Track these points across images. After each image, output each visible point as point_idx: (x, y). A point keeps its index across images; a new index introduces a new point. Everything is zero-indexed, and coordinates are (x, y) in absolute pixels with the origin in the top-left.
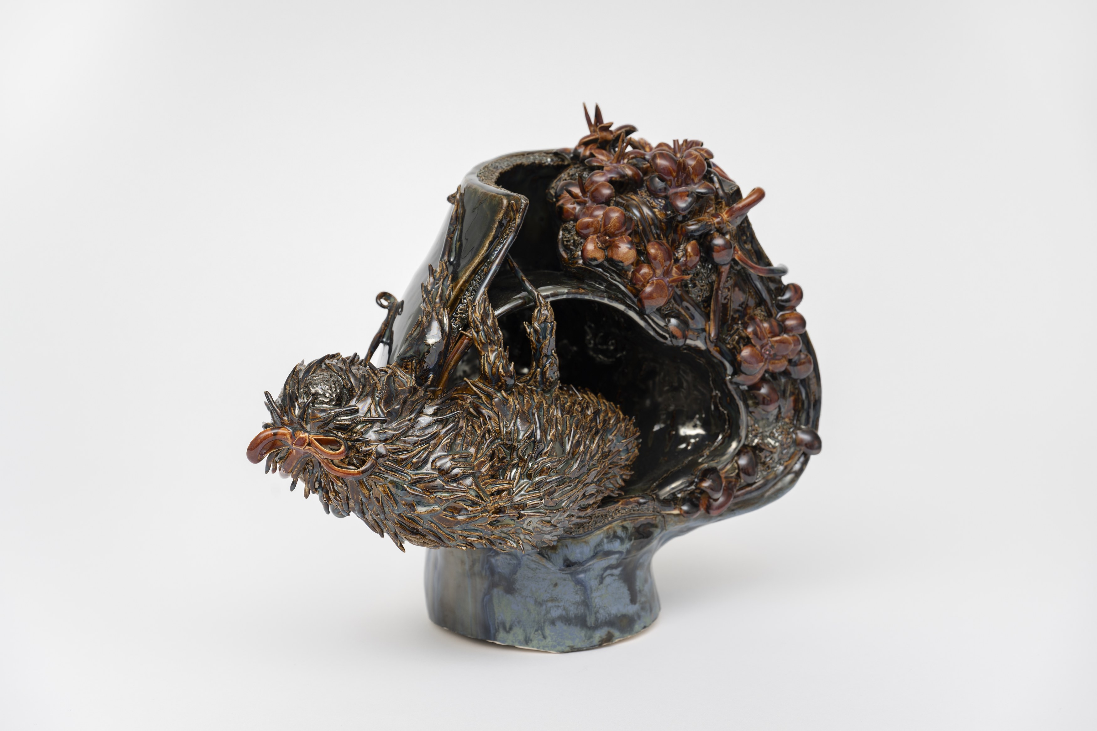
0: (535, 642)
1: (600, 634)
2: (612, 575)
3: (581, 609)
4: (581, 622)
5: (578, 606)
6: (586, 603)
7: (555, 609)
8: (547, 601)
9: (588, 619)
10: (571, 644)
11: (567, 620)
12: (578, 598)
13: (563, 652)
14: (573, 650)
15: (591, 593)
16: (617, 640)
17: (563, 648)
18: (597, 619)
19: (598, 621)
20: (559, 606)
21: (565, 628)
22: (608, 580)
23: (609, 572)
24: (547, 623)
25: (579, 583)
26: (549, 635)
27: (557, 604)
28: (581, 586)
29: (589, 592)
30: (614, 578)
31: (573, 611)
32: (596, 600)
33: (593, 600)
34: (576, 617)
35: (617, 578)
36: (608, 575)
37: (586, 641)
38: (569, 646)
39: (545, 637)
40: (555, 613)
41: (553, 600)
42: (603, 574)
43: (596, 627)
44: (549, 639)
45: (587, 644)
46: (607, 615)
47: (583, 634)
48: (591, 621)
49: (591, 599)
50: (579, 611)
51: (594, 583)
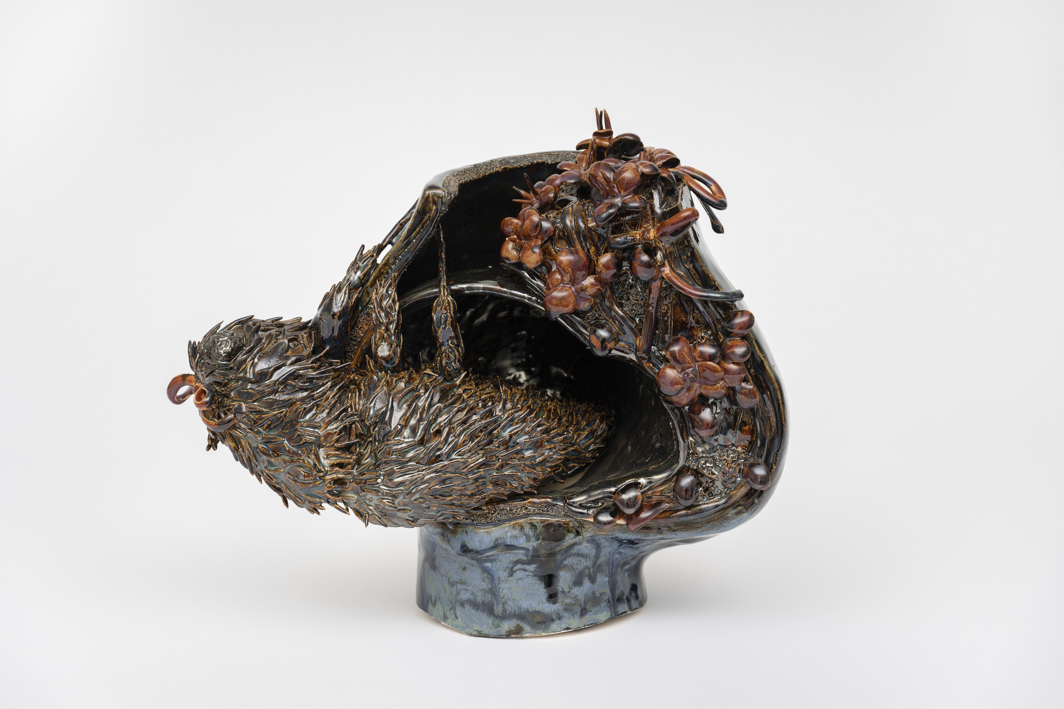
0: (450, 620)
1: (507, 626)
2: (525, 570)
3: (488, 598)
4: (488, 609)
5: (485, 594)
6: (493, 592)
7: (464, 592)
8: (457, 583)
9: (495, 608)
10: (480, 629)
11: (475, 605)
12: (485, 585)
13: (471, 635)
14: (480, 635)
15: (499, 583)
16: (527, 635)
17: (471, 631)
18: (505, 610)
19: (506, 612)
20: (467, 590)
21: (473, 612)
22: (519, 574)
23: (519, 566)
24: (458, 604)
25: (485, 570)
26: (460, 615)
27: (466, 587)
28: (488, 574)
29: (496, 582)
30: (527, 573)
31: (480, 598)
32: (505, 591)
33: (501, 590)
34: (483, 603)
35: (531, 574)
36: (520, 569)
37: (493, 628)
38: (477, 631)
39: (456, 617)
40: (465, 596)
41: (462, 583)
42: (513, 567)
43: (504, 617)
44: (460, 620)
45: (494, 632)
46: (517, 608)
47: (490, 621)
48: (498, 610)
49: (499, 589)
50: (486, 599)
51: (503, 574)
